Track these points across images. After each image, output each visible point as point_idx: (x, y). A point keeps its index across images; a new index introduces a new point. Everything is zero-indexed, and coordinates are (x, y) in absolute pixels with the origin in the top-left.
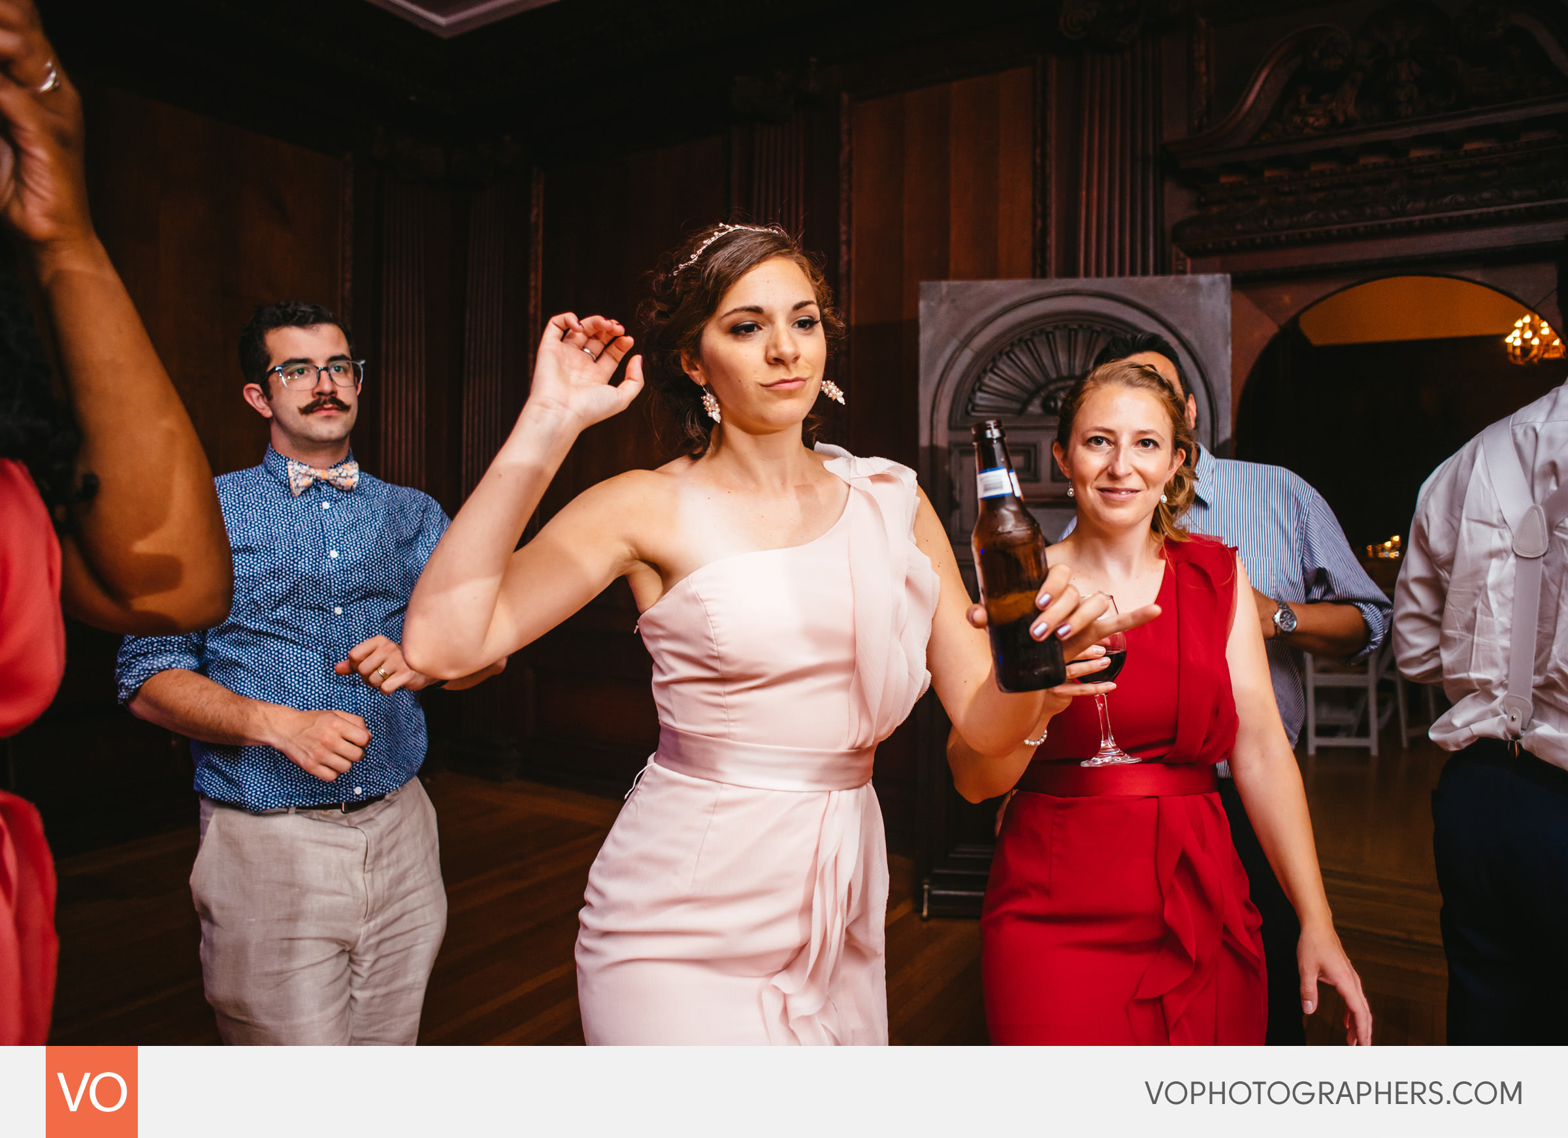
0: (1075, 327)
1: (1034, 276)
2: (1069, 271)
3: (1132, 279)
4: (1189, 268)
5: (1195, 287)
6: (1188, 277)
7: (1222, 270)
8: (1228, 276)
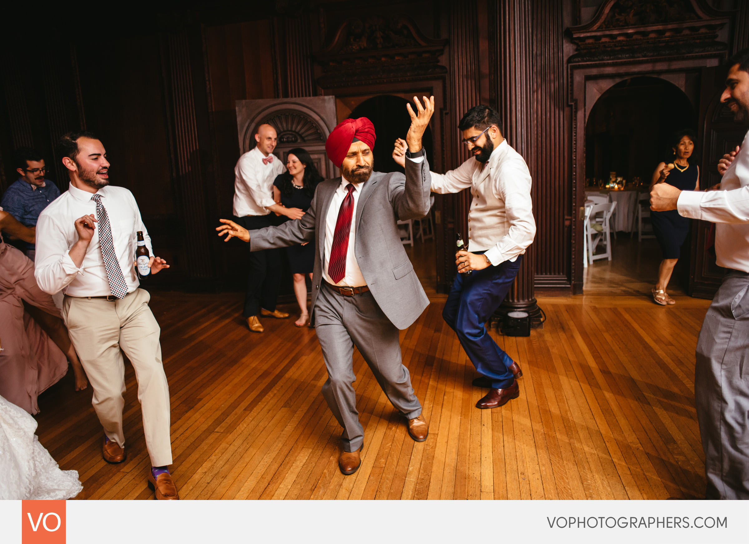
0: (288, 114)
1: (275, 98)
2: (286, 96)
3: (306, 98)
4: (323, 94)
5: (324, 100)
6: (322, 97)
7: (333, 95)
8: (334, 96)
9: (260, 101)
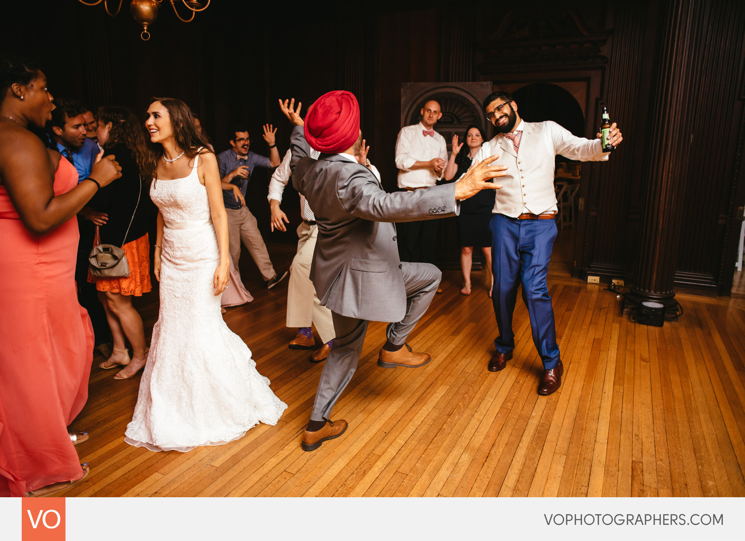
0: (447, 97)
1: (437, 82)
2: (447, 80)
3: (465, 83)
4: (482, 80)
5: (482, 86)
7: (490, 81)
9: (424, 84)
